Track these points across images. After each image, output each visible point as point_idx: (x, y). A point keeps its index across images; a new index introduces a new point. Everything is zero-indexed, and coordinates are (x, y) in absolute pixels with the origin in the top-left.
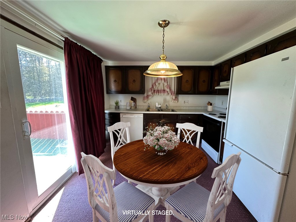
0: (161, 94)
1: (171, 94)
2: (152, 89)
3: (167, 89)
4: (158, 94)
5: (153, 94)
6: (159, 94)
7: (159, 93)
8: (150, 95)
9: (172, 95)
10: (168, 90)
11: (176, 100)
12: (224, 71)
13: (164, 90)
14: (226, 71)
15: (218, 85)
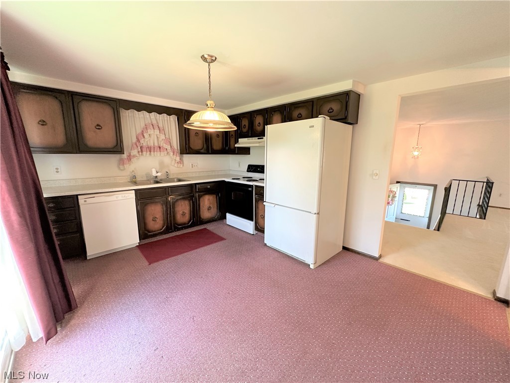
0: (155, 153)
1: (173, 155)
2: (137, 144)
3: (164, 145)
4: (150, 154)
5: (140, 153)
6: (152, 153)
7: (150, 152)
8: (134, 156)
9: (175, 154)
10: (168, 147)
11: (180, 163)
12: (243, 125)
13: (160, 148)
14: (245, 125)
15: (237, 142)
